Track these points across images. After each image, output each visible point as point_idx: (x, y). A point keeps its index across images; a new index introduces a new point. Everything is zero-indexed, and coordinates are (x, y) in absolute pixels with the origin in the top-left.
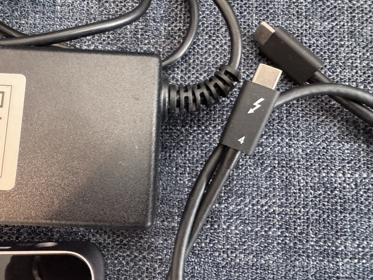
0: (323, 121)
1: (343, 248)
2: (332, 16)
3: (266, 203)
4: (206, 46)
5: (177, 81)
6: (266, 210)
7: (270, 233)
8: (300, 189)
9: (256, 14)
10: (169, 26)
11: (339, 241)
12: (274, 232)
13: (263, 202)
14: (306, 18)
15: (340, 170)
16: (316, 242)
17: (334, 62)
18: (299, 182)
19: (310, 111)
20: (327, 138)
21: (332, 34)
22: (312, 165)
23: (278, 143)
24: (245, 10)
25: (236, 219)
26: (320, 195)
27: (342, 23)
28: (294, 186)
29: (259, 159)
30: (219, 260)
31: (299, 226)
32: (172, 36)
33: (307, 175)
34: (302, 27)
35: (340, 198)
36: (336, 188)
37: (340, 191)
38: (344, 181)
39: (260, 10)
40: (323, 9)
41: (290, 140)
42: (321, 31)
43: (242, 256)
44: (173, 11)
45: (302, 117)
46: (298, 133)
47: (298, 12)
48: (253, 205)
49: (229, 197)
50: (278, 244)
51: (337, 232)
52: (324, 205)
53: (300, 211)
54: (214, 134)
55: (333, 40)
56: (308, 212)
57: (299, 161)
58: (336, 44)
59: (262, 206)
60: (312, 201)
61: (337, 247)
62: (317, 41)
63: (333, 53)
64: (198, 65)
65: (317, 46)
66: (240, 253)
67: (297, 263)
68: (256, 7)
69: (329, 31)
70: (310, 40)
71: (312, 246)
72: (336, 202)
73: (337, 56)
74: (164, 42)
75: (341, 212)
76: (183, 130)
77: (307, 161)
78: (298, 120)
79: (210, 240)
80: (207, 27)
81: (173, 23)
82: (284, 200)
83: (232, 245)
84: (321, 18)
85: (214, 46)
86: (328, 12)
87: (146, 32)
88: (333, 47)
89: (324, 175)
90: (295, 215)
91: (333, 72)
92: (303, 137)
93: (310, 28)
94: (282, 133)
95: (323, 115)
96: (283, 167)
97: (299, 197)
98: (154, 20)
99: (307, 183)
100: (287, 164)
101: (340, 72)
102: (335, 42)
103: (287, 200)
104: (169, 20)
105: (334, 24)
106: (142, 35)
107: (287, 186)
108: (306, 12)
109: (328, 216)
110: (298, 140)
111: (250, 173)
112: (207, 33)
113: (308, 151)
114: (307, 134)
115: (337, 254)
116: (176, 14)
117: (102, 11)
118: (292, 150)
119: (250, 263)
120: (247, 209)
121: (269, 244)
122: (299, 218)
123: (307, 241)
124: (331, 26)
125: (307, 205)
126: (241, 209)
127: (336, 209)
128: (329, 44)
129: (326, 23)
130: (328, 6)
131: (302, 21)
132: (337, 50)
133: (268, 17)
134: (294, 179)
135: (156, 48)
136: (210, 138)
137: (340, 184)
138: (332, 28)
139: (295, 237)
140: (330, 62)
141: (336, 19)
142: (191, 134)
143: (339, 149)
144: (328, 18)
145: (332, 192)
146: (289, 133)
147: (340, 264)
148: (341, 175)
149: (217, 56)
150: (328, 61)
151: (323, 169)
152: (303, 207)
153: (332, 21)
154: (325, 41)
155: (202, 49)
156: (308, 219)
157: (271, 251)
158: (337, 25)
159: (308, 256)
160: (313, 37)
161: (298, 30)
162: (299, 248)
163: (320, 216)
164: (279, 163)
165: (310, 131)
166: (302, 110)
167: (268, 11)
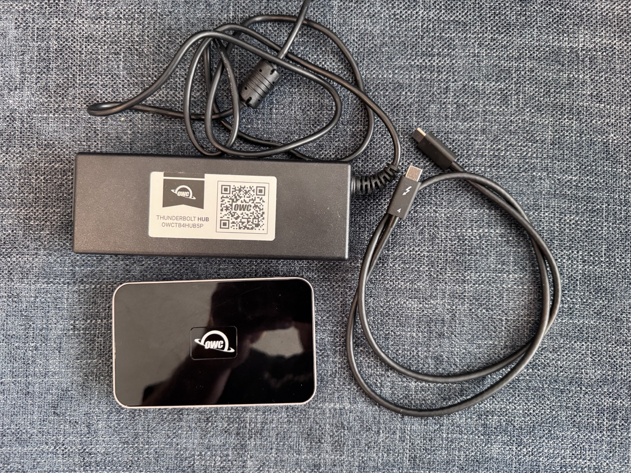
0: (459, 195)
1: (469, 277)
2: (470, 117)
3: (419, 250)
4: (379, 142)
5: (359, 168)
6: (419, 254)
7: (421, 269)
8: (442, 241)
9: (416, 117)
10: (353, 128)
11: (466, 273)
12: (424, 268)
13: (417, 249)
14: (451, 119)
15: (469, 227)
16: (452, 274)
17: (470, 152)
18: (441, 236)
19: (451, 187)
20: (462, 206)
21: (470, 131)
22: (450, 224)
23: (428, 210)
24: (408, 115)
25: (399, 260)
26: (455, 244)
27: (477, 123)
28: (438, 238)
29: (415, 221)
30: (388, 286)
31: (440, 264)
32: (355, 135)
33: (447, 231)
34: (448, 127)
35: (469, 246)
36: (466, 239)
37: (469, 242)
38: (472, 235)
39: (419, 114)
40: (465, 113)
41: (437, 208)
42: (462, 129)
43: (403, 283)
44: (356, 116)
45: (446, 192)
46: (442, 203)
47: (446, 115)
48: (410, 251)
49: (394, 246)
50: (426, 275)
51: (465, 267)
52: (457, 251)
53: (441, 255)
54: (385, 205)
55: (470, 136)
56: (447, 255)
57: (442, 222)
58: (472, 139)
59: (416, 252)
60: (450, 248)
61: (465, 277)
62: (459, 137)
63: (470, 145)
64: (373, 156)
65: (459, 141)
66: (402, 281)
67: (438, 287)
68: (416, 112)
69: (468, 129)
70: (453, 136)
71: (449, 277)
72: (466, 249)
73: (472, 148)
74: (350, 140)
75: (469, 255)
76: (364, 202)
77: (448, 222)
78: (443, 194)
79: (382, 274)
80: (380, 128)
81: (356, 125)
82: (431, 248)
83: (396, 277)
84: (462, 119)
85: (385, 142)
86: (468, 115)
87: (336, 132)
88: (470, 141)
89: (459, 231)
90: (438, 257)
91: (469, 160)
92: (445, 206)
93: (454, 127)
94: (431, 203)
95: (460, 190)
96: (431, 226)
97: (441, 246)
98: (343, 124)
99: (447, 236)
100: (434, 224)
101: (474, 160)
102: (471, 137)
103: (433, 248)
104: (353, 123)
105: (472, 124)
106: (334, 135)
107: (433, 238)
108: (452, 115)
109: (460, 258)
110: (442, 208)
111: (409, 230)
112: (380, 133)
113: (448, 215)
114: (448, 204)
115: (465, 281)
116: (358, 119)
117: (305, 118)
118: (438, 214)
119: (408, 288)
120: (406, 254)
121: (420, 275)
122: (441, 259)
123: (446, 274)
124: (469, 125)
125: (446, 250)
126: (402, 254)
127: (466, 253)
128: (467, 139)
129: (466, 123)
130: (468, 110)
131: (449, 122)
132: (472, 143)
133: (424, 120)
134: (438, 234)
135: (344, 144)
136: (382, 207)
137: (469, 237)
138: (470, 126)
139: (438, 271)
140: (467, 152)
141: (473, 120)
142: (369, 205)
143: (470, 213)
144: (468, 119)
145: (463, 242)
146: (436, 203)
147: (466, 288)
148: (470, 231)
149: (387, 150)
150: (466, 151)
151: (458, 227)
152: (444, 252)
153: (470, 122)
154: (465, 137)
155: (377, 145)
156: (447, 260)
157: (421, 280)
158: (473, 124)
159: (446, 283)
160: (456, 134)
161: (445, 129)
162: (440, 278)
163: (455, 258)
164: (428, 224)
165: (451, 202)
166: (446, 187)
167: (424, 115)
